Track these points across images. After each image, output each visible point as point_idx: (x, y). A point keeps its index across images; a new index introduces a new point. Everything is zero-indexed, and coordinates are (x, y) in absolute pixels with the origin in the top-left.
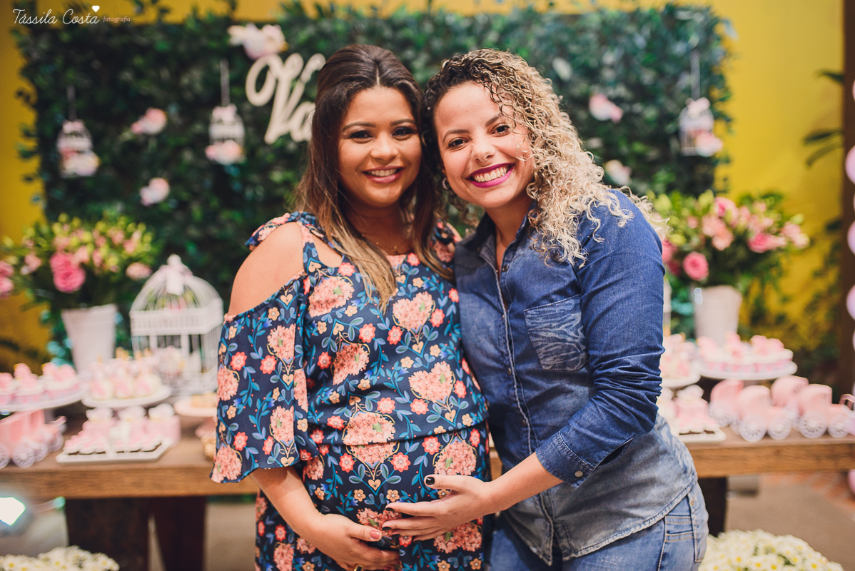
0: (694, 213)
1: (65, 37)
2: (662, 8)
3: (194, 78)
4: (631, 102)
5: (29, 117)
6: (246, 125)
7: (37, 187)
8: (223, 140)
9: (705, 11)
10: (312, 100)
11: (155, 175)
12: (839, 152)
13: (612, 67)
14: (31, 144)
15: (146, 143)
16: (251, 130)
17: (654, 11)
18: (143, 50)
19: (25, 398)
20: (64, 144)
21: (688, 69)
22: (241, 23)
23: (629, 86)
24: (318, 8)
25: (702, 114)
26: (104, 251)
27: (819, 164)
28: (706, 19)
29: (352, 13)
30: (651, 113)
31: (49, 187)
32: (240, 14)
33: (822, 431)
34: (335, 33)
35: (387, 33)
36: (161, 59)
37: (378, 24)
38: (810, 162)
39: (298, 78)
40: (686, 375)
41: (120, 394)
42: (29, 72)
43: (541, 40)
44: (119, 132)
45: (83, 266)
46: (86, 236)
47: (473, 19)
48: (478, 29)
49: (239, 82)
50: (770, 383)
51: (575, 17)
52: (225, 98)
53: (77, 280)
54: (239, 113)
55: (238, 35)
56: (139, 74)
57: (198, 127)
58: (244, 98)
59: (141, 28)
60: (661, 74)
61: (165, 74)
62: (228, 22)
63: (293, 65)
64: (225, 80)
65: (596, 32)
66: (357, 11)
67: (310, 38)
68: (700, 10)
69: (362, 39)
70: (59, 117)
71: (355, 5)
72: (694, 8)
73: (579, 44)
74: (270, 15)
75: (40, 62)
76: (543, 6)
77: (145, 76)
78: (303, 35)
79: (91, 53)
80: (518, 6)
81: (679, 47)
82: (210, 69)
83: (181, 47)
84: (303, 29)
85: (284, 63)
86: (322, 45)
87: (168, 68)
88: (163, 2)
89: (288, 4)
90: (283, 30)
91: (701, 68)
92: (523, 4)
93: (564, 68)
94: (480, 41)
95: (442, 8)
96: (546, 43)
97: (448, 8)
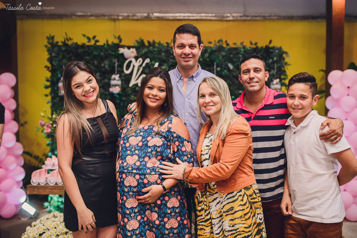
1: (63, 49)
2: (264, 47)
3: (106, 64)
5: (49, 74)
6: (122, 80)
7: (49, 98)
8: (115, 85)
9: (280, 49)
10: (145, 74)
12: (324, 98)
14: (48, 84)
16: (124, 82)
17: (262, 48)
18: (89, 54)
20: (60, 84)
21: (274, 69)
22: (123, 47)
24: (149, 42)
25: (277, 83)
28: (279, 52)
29: (160, 44)
31: (53, 99)
32: (122, 43)
34: (154, 51)
36: (95, 57)
37: (169, 48)
39: (141, 65)
42: (50, 60)
43: (223, 57)
49: (121, 66)
51: (236, 49)
52: (116, 72)
54: (120, 77)
55: (121, 51)
57: (106, 81)
58: (123, 71)
59: (89, 46)
61: (96, 62)
62: (117, 46)
63: (140, 61)
64: (116, 65)
65: (243, 55)
66: (162, 45)
67: (146, 53)
68: (277, 49)
69: (163, 54)
70: (59, 75)
71: (162, 42)
72: (276, 48)
73: (236, 58)
74: (132, 45)
75: (55, 57)
76: (225, 45)
77: (89, 63)
78: (144, 52)
79: (71, 55)
80: (216, 45)
81: (271, 61)
82: (111, 61)
83: (102, 54)
84: (144, 49)
85: (136, 60)
86: (150, 55)
87: (97, 60)
88: (97, 39)
89: (139, 41)
90: (136, 50)
91: (277, 68)
92: (218, 44)
93: (231, 66)
94: (203, 56)
96: (225, 58)
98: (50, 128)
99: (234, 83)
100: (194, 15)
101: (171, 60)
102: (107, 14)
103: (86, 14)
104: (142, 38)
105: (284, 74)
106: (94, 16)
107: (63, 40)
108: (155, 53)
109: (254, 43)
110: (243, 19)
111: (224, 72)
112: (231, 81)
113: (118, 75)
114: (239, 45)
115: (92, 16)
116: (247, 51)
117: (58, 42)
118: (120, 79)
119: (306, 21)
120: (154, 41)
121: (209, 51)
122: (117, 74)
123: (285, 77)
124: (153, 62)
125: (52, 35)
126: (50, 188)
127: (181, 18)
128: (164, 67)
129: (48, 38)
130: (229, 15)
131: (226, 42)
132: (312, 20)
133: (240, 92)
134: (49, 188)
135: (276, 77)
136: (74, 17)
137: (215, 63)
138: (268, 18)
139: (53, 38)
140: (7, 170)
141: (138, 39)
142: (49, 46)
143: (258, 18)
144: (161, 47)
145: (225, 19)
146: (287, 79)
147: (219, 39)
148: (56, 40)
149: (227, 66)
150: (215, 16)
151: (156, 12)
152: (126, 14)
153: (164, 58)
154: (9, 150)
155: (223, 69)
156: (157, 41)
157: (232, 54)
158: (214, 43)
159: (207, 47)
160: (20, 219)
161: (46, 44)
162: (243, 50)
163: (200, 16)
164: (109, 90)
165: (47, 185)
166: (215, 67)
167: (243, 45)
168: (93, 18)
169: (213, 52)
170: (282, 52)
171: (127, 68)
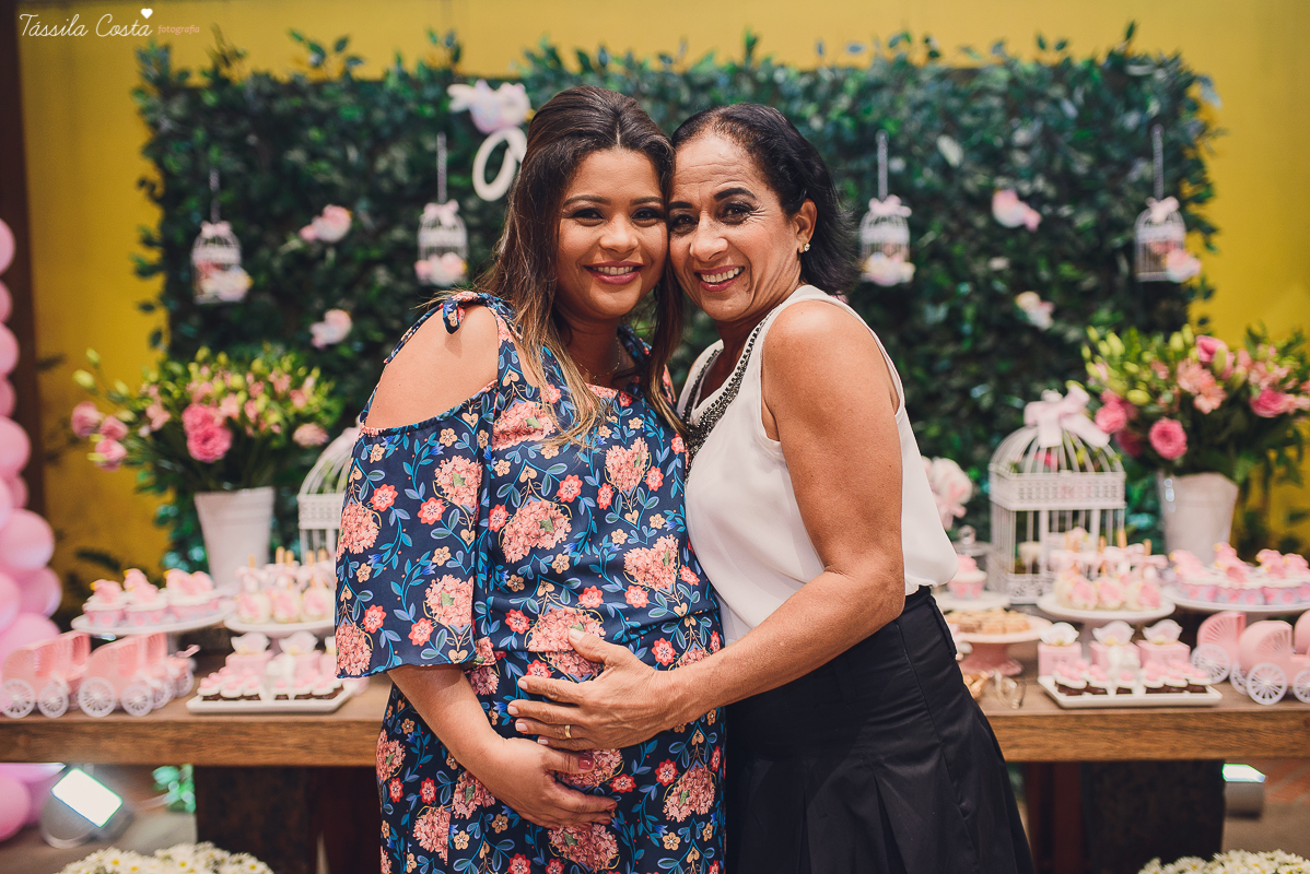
0: (1164, 358)
1: (210, 99)
2: (1102, 59)
3: (396, 160)
4: (1056, 203)
5: (151, 217)
6: (471, 230)
7: (159, 319)
8: (442, 251)
9: (1171, 63)
11: (332, 305)
13: (1026, 148)
14: (153, 256)
15: (322, 257)
16: (477, 238)
17: (1092, 63)
18: (321, 120)
19: (141, 616)
20: (202, 255)
21: (1148, 155)
22: (465, 80)
23: (1051, 178)
24: (582, 57)
25: (1167, 218)
26: (261, 402)
28: (1170, 77)
29: (631, 64)
30: (1085, 219)
31: (175, 320)
32: (464, 66)
35: (685, 96)
36: (347, 134)
37: (672, 82)
40: (1156, 603)
41: (281, 615)
42: (157, 149)
43: (917, 108)
44: (284, 241)
45: (229, 423)
46: (236, 380)
47: (814, 75)
48: (822, 90)
49: (461, 165)
50: (1292, 618)
51: (971, 73)
52: (442, 193)
53: (221, 445)
54: (462, 213)
55: (462, 97)
56: (314, 155)
57: (399, 234)
58: (470, 191)
59: (318, 87)
60: (1102, 159)
61: (353, 154)
62: (447, 77)
64: (442, 163)
65: (1002, 95)
66: (641, 66)
68: (1161, 65)
70: (196, 217)
71: (639, 57)
72: (1154, 60)
73: (975, 113)
74: (509, 70)
75: (171, 135)
76: (918, 56)
77: (323, 156)
79: (244, 124)
80: (883, 57)
81: (1132, 120)
82: (419, 147)
83: (379, 115)
87: (358, 147)
88: (352, 49)
89: (540, 52)
90: (528, 91)
91: (1165, 150)
92: (890, 55)
93: (951, 151)
94: (823, 110)
95: (767, 61)
96: (925, 113)
97: (776, 61)
98: (120, 441)
99: (967, 225)
104: (553, 41)
105: (1197, 174)
107: (208, 64)
109: (1052, 39)
111: (920, 174)
112: (954, 215)
113: (453, 206)
114: (982, 57)
116: (1022, 78)
117: (185, 74)
118: (460, 223)
120: (603, 50)
122: (448, 199)
123: (1202, 191)
125: (162, 42)
126: (89, 729)
129: (143, 56)
131: (927, 41)
133: (999, 263)
134: (84, 734)
135: (1160, 188)
137: (882, 139)
139: (163, 54)
141: (534, 46)
142: (150, 89)
144: (637, 77)
146: (1209, 200)
147: (896, 29)
148: (177, 62)
149: (933, 148)
155: (917, 165)
156: (617, 49)
157: (957, 95)
158: (870, 47)
159: (844, 68)
160: (45, 843)
161: (137, 81)
162: (1003, 75)
164: (414, 274)
165: (75, 718)
167: (1003, 56)
169: (869, 90)
170: (1182, 80)
171: (490, 175)
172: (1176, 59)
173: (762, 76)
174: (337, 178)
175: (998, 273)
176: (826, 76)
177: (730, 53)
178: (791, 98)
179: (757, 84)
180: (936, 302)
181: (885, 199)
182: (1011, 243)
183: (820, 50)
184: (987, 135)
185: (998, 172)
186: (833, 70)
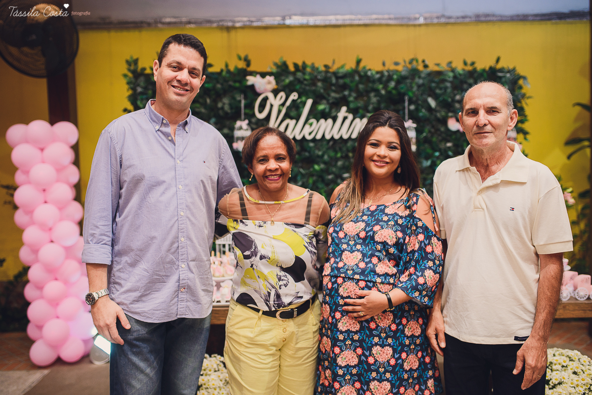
2: (487, 68)
3: (225, 103)
9: (512, 71)
10: (289, 118)
13: (459, 102)
17: (484, 70)
22: (252, 73)
24: (296, 65)
27: (574, 157)
28: (512, 76)
29: (313, 67)
32: (251, 69)
33: (587, 297)
34: (305, 80)
35: (334, 80)
36: (207, 93)
37: (329, 75)
38: (569, 157)
39: (283, 105)
42: (133, 98)
43: (419, 86)
47: (381, 73)
48: (385, 79)
49: (250, 106)
51: (439, 73)
52: (243, 117)
54: (249, 124)
55: (251, 80)
57: (226, 131)
58: (254, 115)
61: (208, 101)
62: (243, 73)
63: (281, 97)
64: (243, 105)
65: (451, 82)
66: (317, 69)
67: (291, 82)
68: (509, 71)
69: (320, 84)
71: (316, 65)
72: (506, 70)
73: (441, 89)
74: (268, 70)
75: (141, 93)
76: (421, 68)
77: (198, 102)
78: (287, 81)
80: (407, 67)
82: (233, 98)
83: (219, 86)
84: (287, 77)
85: (275, 96)
86: (298, 87)
87: (210, 98)
89: (280, 64)
90: (275, 78)
92: (410, 66)
93: (432, 103)
94: (385, 87)
95: (364, 68)
96: (422, 88)
97: (368, 68)
99: (438, 130)
100: (360, 17)
101: (333, 95)
102: (214, 19)
103: (179, 20)
104: (285, 59)
105: (522, 113)
106: (193, 23)
108: (305, 82)
109: (469, 62)
110: (442, 22)
111: (421, 112)
112: (433, 127)
113: (247, 122)
114: (444, 67)
115: (189, 23)
116: (458, 76)
117: (144, 69)
118: (249, 129)
119: (549, 22)
120: (304, 63)
121: (395, 77)
122: (244, 120)
123: (524, 118)
124: (304, 99)
125: (135, 57)
127: (340, 23)
128: (321, 107)
129: (128, 62)
130: (417, 16)
131: (423, 61)
132: (558, 21)
133: (449, 144)
136: (160, 25)
137: (406, 98)
138: (483, 19)
139: (136, 62)
140: (66, 282)
141: (277, 61)
142: (130, 75)
143: (467, 20)
144: (316, 74)
145: (411, 23)
146: (525, 122)
147: (412, 57)
148: (141, 65)
149: (426, 101)
150: (396, 19)
151: (295, 15)
152: (245, 19)
153: (322, 91)
154: (69, 251)
155: (420, 107)
156: (309, 63)
157: (434, 82)
158: (402, 63)
159: (392, 71)
160: (91, 362)
161: (126, 72)
162: (451, 74)
163: (369, 19)
166: (406, 104)
167: (451, 67)
168: (192, 26)
169: (402, 79)
170: (516, 77)
171: (261, 109)
172: (514, 69)
173: (362, 74)
174: (203, 110)
175: (449, 148)
176: (386, 74)
177: (350, 65)
178: (374, 81)
179: (360, 76)
180: (427, 159)
181: (407, 121)
182: (454, 137)
183: (384, 64)
184: (446, 98)
185: (450, 111)
186: (388, 71)
